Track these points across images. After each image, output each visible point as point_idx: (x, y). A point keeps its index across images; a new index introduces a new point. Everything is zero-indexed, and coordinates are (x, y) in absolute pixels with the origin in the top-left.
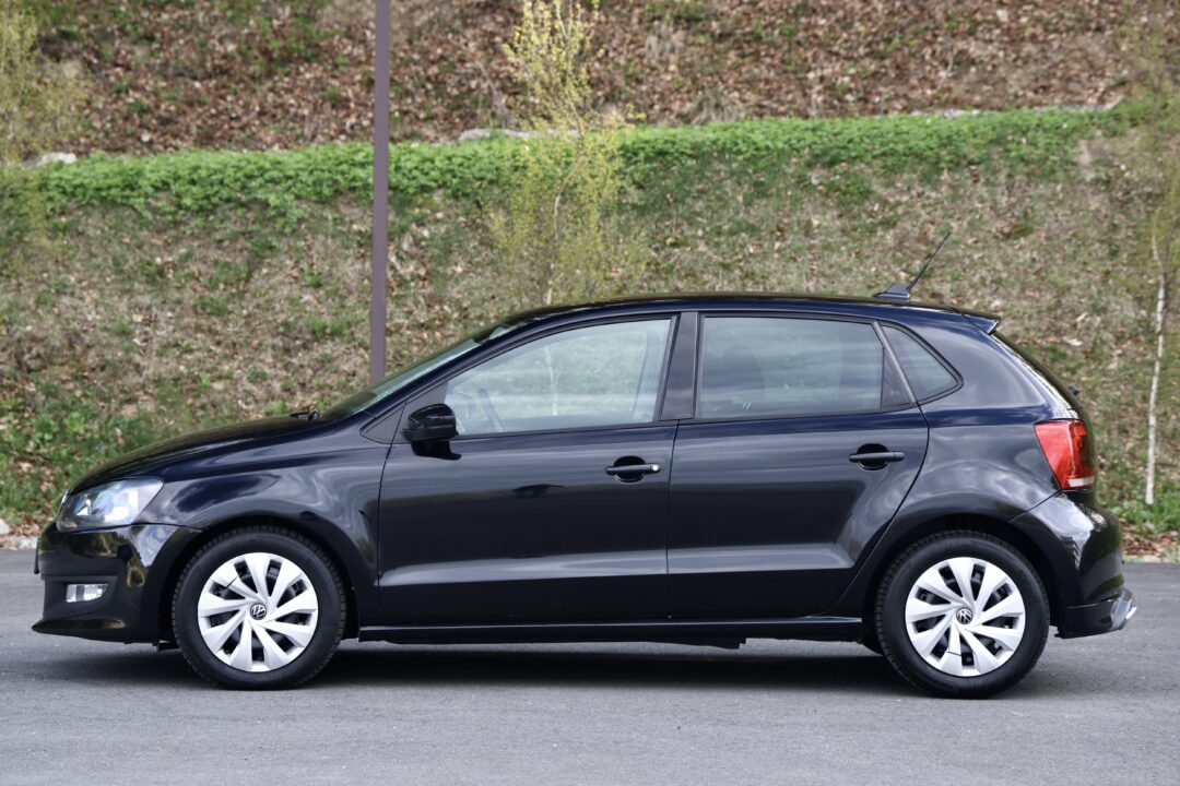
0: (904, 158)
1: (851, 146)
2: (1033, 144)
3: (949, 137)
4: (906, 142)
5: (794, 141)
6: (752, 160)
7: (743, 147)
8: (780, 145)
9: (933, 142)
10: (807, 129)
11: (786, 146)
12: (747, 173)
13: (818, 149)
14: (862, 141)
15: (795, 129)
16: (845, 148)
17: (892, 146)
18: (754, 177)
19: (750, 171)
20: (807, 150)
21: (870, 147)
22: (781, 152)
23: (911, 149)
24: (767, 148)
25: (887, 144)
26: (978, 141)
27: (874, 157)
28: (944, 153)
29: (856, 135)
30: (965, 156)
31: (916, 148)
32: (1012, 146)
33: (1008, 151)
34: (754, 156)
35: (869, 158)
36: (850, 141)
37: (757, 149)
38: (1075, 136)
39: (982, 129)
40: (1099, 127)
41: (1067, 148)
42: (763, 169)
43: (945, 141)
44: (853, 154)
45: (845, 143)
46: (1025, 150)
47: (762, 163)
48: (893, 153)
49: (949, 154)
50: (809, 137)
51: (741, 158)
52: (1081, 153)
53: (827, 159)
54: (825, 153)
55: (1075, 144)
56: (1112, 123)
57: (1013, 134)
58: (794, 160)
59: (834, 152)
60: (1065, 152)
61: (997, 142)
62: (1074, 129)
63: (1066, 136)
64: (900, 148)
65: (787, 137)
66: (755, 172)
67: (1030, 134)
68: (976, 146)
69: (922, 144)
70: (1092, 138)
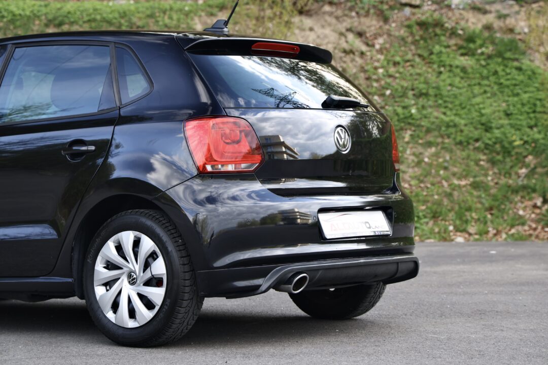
0: (101, 24)
1: (70, 16)
2: (171, 18)
3: (125, 13)
4: (100, 14)
5: (35, 12)
6: (12, 21)
7: (5, 14)
8: (28, 13)
9: (116, 15)
10: (41, 6)
11: (31, 15)
12: (9, 29)
13: (50, 17)
14: (75, 13)
15: (34, 5)
16: (66, 16)
17: (93, 16)
18: (15, 31)
19: (12, 27)
20: (43, 17)
21: (80, 17)
22: (29, 18)
23: (104, 18)
24: (20, 15)
25: (90, 15)
26: (140, 15)
27: (84, 22)
28: (123, 21)
29: (72, 10)
30: (135, 24)
31: (107, 19)
32: (159, 19)
33: (157, 22)
34: (12, 19)
35: (81, 23)
36: (69, 13)
37: (14, 15)
38: (192, 15)
39: (141, 9)
40: (202, 11)
41: (189, 21)
42: (20, 26)
43: (122, 15)
44: (72, 20)
45: (65, 14)
46: (167, 21)
47: (18, 23)
48: (94, 20)
49: (126, 21)
50: (44, 10)
51: (5, 20)
52: (196, 24)
53: (57, 22)
54: (55, 19)
55: (192, 19)
56: (209, 9)
57: (159, 12)
58: (37, 22)
59: (60, 19)
60: (188, 24)
61: (151, 16)
62: (190, 11)
63: (187, 14)
64: (98, 17)
65: (31, 9)
66: (15, 28)
67: (168, 13)
68: (140, 19)
69: (111, 16)
70: (200, 16)
